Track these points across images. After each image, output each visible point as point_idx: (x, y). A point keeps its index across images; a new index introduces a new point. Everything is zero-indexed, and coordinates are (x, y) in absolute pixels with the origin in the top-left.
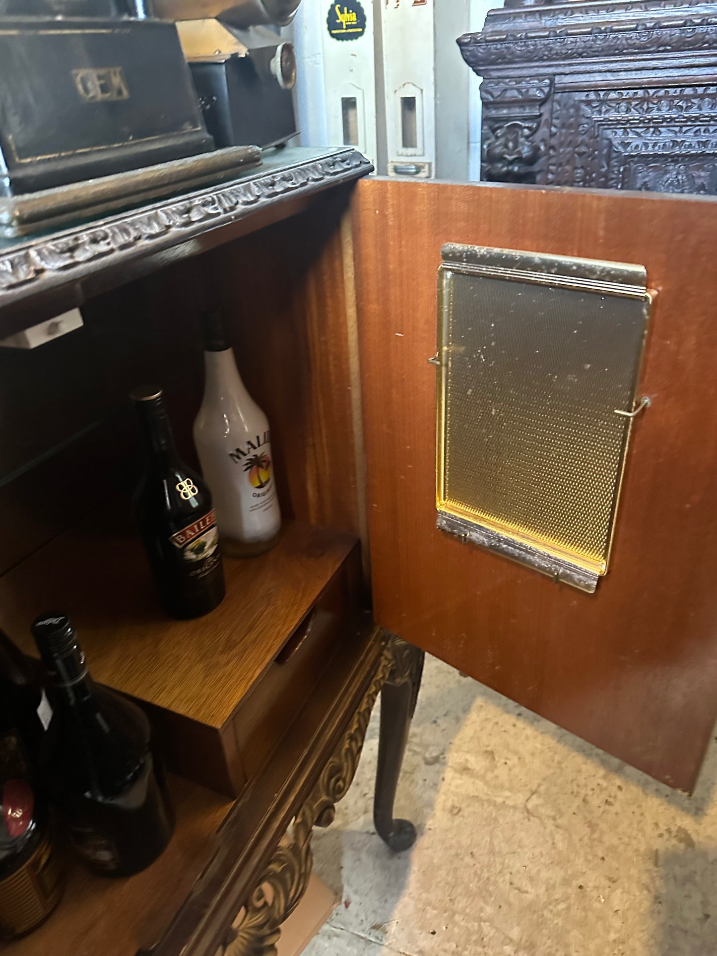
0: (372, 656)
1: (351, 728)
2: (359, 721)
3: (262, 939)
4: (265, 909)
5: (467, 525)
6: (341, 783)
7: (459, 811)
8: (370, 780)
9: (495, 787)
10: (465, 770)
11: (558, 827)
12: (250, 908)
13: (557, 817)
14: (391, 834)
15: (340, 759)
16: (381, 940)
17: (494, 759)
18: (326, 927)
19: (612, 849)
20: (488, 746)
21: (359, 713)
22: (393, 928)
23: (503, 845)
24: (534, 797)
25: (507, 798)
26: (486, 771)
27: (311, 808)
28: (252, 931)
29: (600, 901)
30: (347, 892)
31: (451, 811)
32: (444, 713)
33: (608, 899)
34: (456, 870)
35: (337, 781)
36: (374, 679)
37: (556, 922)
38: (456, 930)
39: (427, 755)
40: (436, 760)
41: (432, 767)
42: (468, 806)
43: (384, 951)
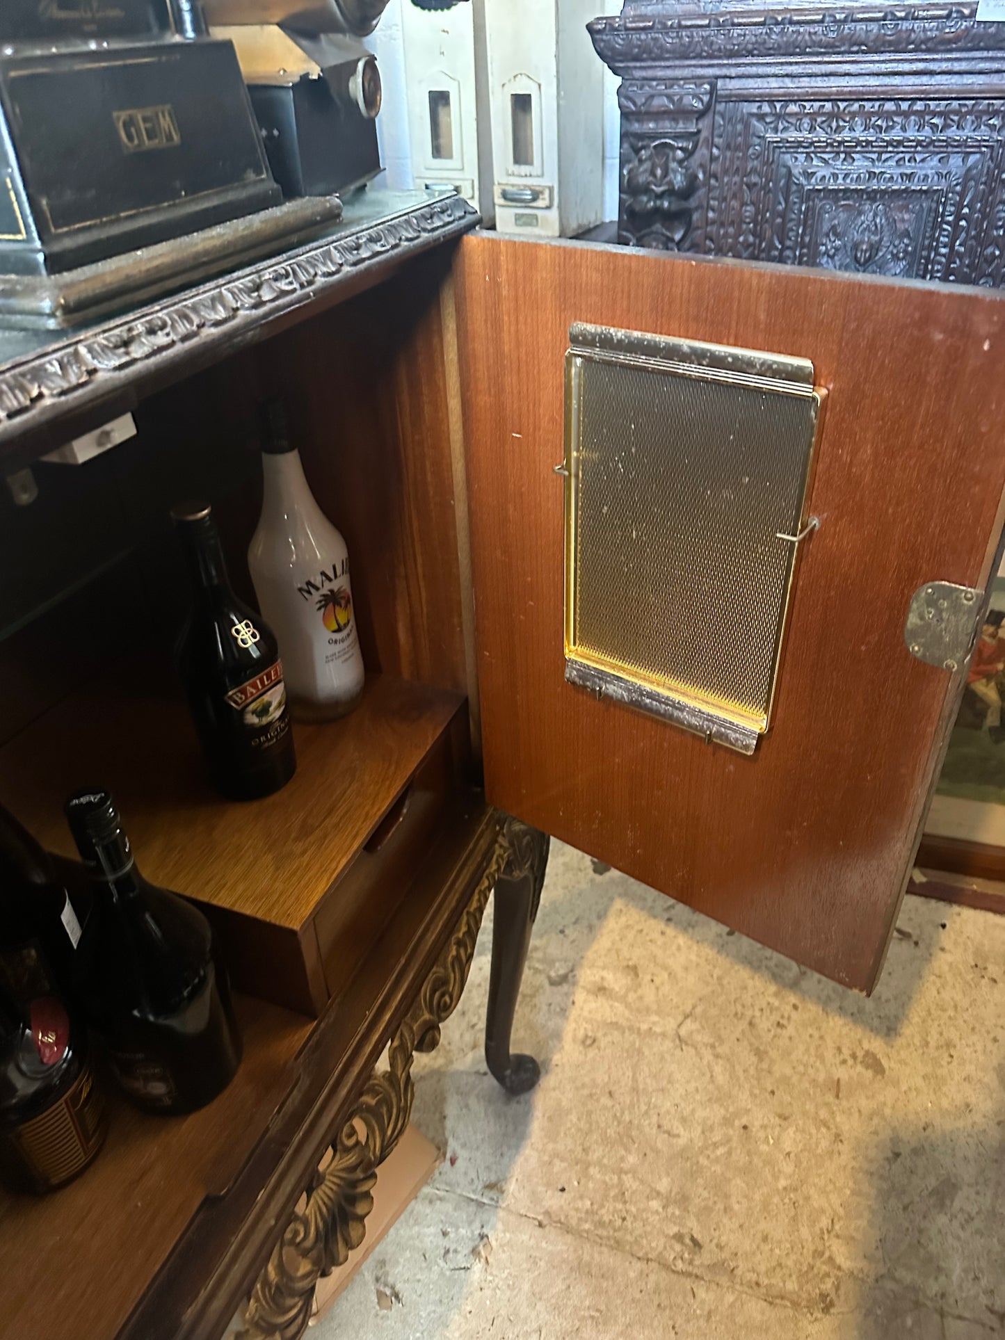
0: (483, 844)
1: (459, 931)
2: (468, 923)
3: (354, 1184)
4: (357, 1149)
5: (602, 676)
6: (447, 998)
7: (594, 1041)
8: (479, 1007)
9: (639, 1011)
10: (601, 990)
11: (717, 1056)
12: (339, 1147)
13: (717, 1044)
14: (508, 1072)
15: (445, 968)
16: (497, 1202)
17: (637, 975)
18: (426, 1190)
19: (785, 1080)
20: (630, 959)
21: (468, 913)
22: (511, 1187)
23: (648, 1081)
24: (688, 1021)
25: (654, 1023)
26: (628, 990)
27: (411, 1029)
28: (344, 1175)
29: (768, 1143)
30: (453, 1146)
31: (583, 1042)
32: (573, 920)
33: (777, 1141)
34: (589, 1113)
35: (443, 995)
36: (487, 872)
37: (713, 1169)
38: (591, 1185)
39: (553, 974)
40: (564, 979)
41: (559, 987)
42: (605, 1035)
43: (501, 1213)
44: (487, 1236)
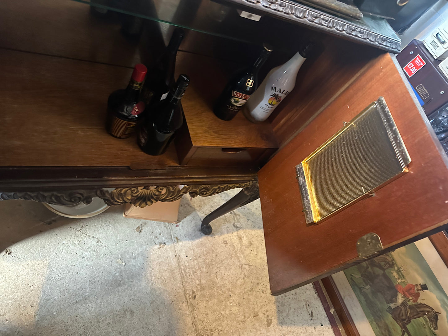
7: (227, 244)
9: (242, 251)
10: (240, 238)
11: (244, 278)
13: (247, 277)
14: (205, 226)
15: (211, 188)
16: (175, 242)
17: (250, 246)
18: (167, 224)
19: (249, 300)
20: (253, 242)
22: (180, 243)
23: (226, 264)
24: (248, 266)
25: (241, 257)
26: (245, 245)
29: (230, 304)
30: (180, 223)
31: (225, 241)
32: (253, 221)
33: (232, 306)
34: (209, 253)
37: (215, 292)
38: (192, 263)
39: (236, 224)
40: (237, 227)
41: (234, 227)
42: (230, 246)
43: (172, 245)
44: (165, 244)
